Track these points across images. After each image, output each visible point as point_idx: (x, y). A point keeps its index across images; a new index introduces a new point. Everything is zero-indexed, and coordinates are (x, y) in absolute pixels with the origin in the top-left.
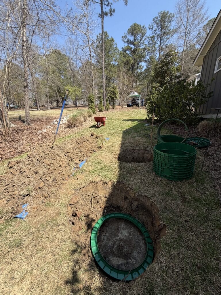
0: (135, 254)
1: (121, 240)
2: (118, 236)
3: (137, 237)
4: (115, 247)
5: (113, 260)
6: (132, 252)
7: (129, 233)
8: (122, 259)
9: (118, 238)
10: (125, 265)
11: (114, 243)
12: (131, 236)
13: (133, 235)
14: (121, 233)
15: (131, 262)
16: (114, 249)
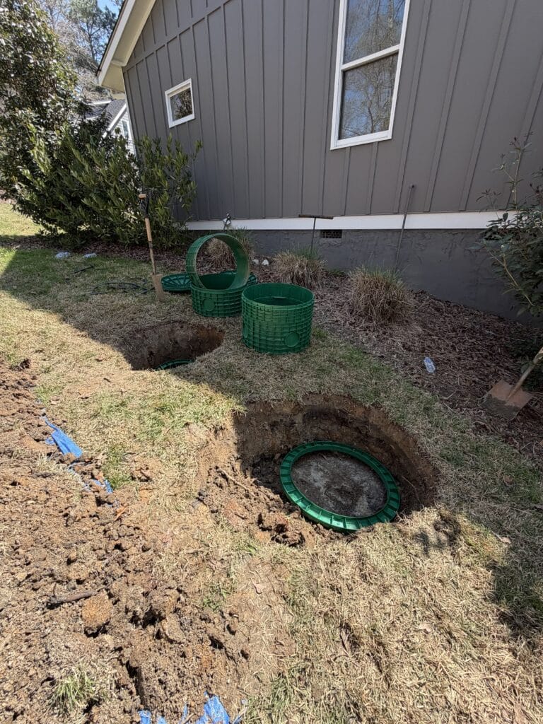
0: (356, 478)
1: (328, 487)
2: (319, 488)
3: (331, 463)
4: (340, 499)
5: (359, 511)
6: (353, 481)
7: (318, 470)
8: (361, 499)
9: (322, 490)
10: (369, 498)
11: (331, 498)
12: (326, 470)
13: (324, 466)
14: (315, 481)
15: (367, 488)
16: (344, 503)
